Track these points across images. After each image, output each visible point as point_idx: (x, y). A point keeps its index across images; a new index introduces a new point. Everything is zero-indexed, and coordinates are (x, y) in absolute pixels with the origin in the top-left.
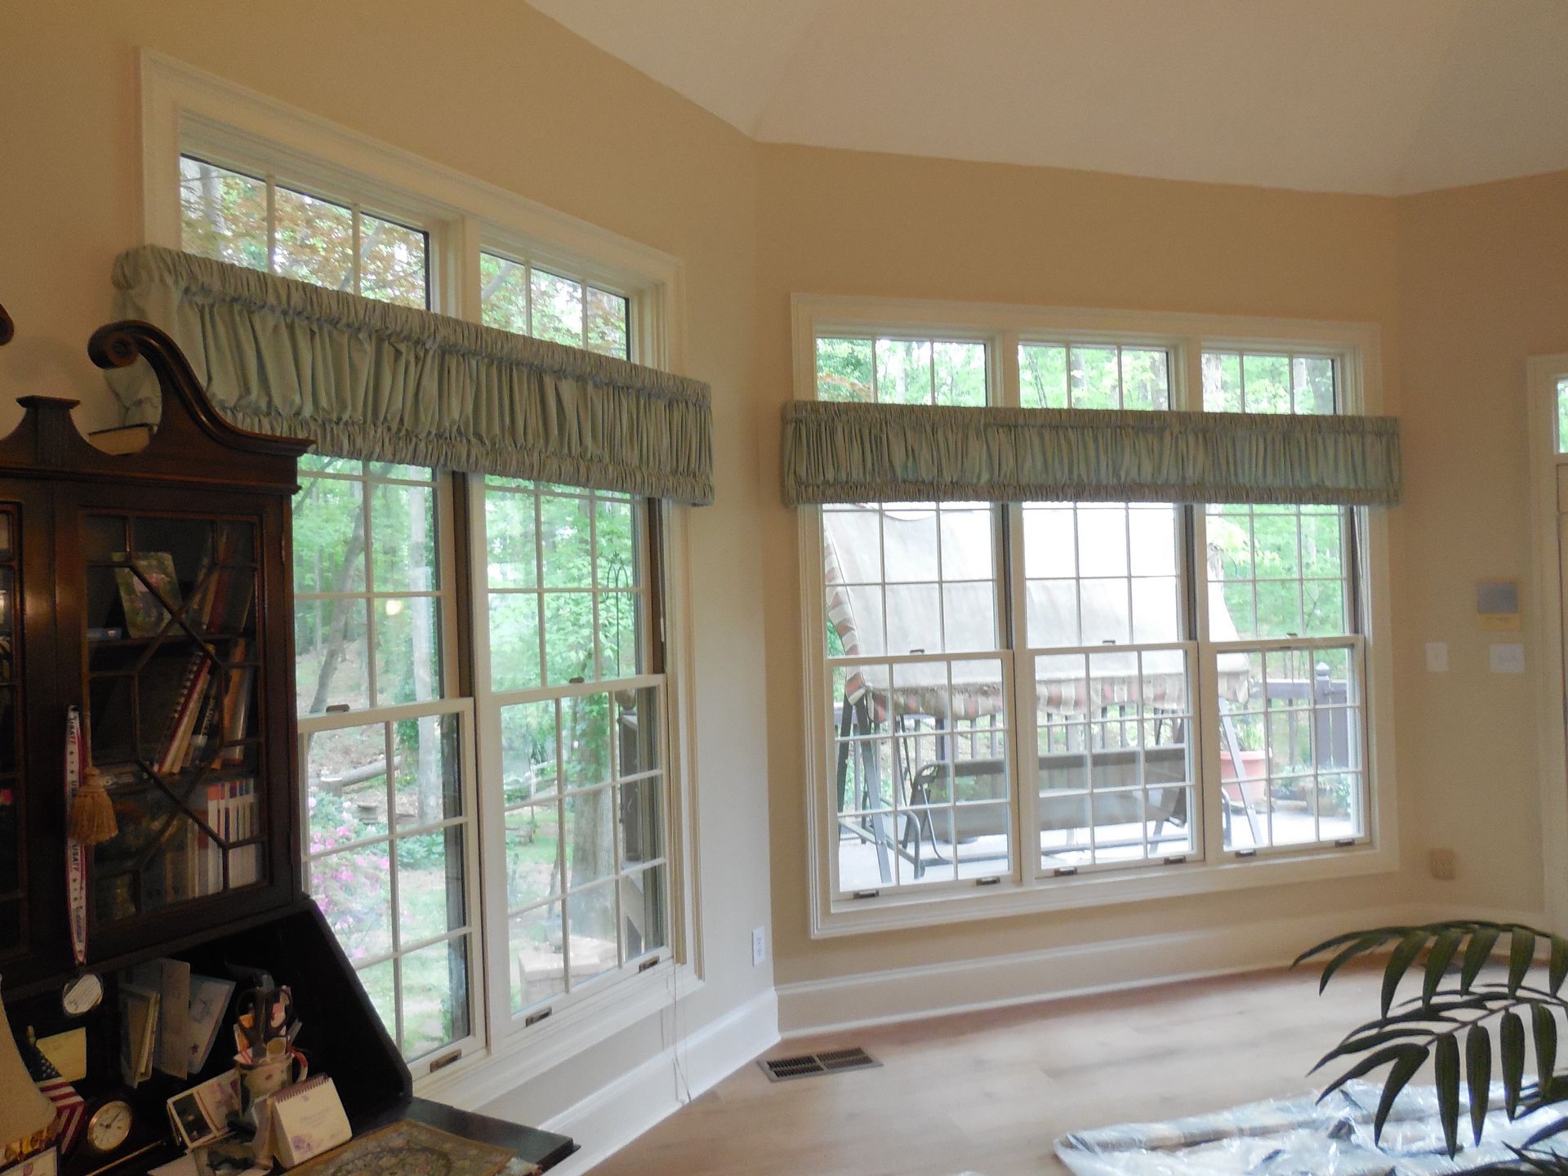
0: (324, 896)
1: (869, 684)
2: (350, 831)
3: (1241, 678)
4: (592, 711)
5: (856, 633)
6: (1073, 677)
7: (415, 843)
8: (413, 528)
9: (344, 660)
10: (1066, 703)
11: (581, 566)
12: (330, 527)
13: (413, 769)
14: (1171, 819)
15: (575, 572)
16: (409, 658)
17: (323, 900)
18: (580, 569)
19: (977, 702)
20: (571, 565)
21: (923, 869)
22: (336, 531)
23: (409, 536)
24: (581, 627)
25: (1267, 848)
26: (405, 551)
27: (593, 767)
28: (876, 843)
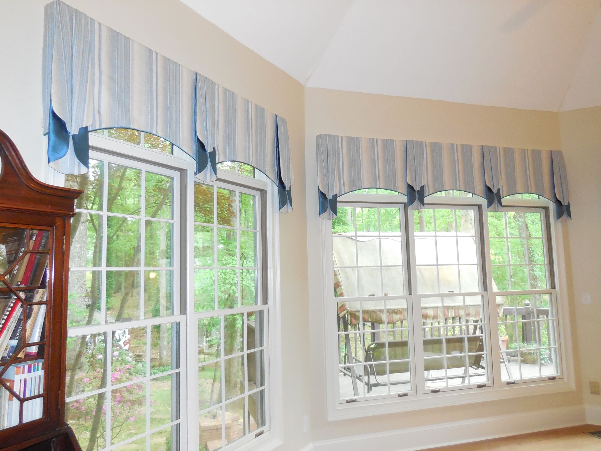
0: (119, 394)
1: (348, 309)
2: (131, 366)
3: (500, 307)
4: (230, 318)
5: (342, 287)
6: (432, 306)
7: (157, 370)
8: (161, 244)
9: (132, 296)
10: (429, 317)
11: (227, 260)
12: (129, 244)
13: (158, 340)
14: (473, 366)
15: (224, 262)
16: (158, 295)
17: (119, 396)
18: (226, 261)
19: (393, 317)
20: (223, 259)
21: (371, 388)
22: (132, 245)
23: (160, 248)
24: (226, 284)
25: (519, 380)
26: (157, 253)
27: (229, 340)
28: (351, 377)
